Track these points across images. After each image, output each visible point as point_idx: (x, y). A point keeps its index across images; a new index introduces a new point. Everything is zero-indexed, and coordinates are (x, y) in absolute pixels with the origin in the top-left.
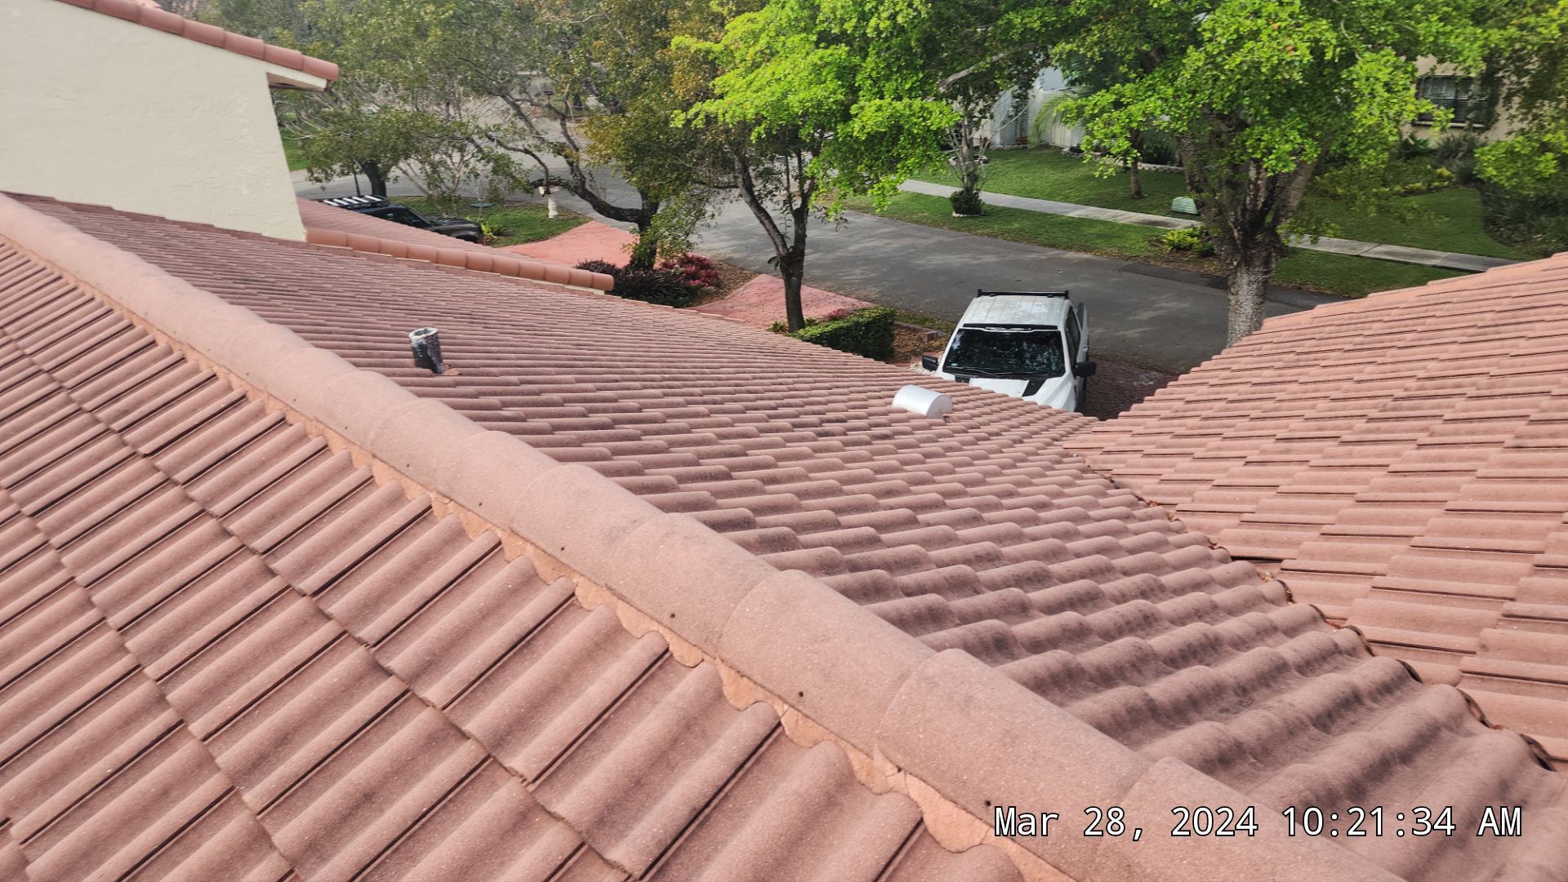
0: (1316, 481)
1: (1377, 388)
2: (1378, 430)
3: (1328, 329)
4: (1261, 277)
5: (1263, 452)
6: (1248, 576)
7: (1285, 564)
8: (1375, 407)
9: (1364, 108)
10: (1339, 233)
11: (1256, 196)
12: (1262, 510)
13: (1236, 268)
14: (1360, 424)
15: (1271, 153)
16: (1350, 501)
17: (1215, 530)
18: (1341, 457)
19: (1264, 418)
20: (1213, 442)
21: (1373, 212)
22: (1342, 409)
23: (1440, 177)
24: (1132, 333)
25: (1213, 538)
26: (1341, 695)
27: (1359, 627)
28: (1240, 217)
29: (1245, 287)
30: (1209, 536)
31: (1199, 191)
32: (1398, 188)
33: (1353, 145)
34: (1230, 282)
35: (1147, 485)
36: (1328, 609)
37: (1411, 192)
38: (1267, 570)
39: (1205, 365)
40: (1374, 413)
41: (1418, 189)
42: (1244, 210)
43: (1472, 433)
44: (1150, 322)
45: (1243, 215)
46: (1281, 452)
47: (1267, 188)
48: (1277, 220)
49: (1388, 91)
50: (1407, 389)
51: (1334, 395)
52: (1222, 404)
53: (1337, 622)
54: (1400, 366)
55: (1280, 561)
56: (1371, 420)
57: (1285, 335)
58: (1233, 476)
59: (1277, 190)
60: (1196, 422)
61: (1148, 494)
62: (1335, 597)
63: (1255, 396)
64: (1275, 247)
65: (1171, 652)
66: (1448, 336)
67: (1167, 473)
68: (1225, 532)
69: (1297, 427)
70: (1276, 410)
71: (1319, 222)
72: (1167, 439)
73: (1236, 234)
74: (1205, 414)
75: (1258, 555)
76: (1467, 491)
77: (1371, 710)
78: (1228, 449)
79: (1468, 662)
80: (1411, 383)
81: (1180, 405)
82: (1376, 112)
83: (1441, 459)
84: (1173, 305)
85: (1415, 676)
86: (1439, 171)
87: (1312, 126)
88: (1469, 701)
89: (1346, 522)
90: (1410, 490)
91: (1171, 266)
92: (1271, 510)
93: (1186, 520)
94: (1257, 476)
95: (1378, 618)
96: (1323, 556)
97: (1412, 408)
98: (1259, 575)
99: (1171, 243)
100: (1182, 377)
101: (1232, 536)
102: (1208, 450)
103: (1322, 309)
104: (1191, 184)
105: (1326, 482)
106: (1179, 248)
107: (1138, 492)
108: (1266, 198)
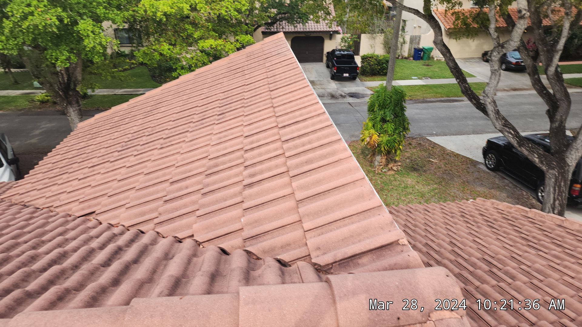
0: (104, 179)
1: (120, 140)
2: (122, 154)
3: (100, 123)
4: (77, 108)
5: (85, 174)
6: (84, 222)
7: (97, 213)
8: (120, 147)
9: (87, 41)
10: (100, 87)
11: (63, 78)
12: (86, 196)
13: (66, 106)
14: (116, 154)
15: (58, 60)
16: (116, 182)
17: (70, 210)
18: (111, 167)
19: (83, 161)
20: (65, 176)
21: (109, 78)
22: (110, 150)
23: (133, 63)
24: (34, 141)
25: (70, 213)
26: (113, 251)
27: (123, 224)
28: (60, 86)
29: (73, 113)
30: (68, 213)
31: (39, 78)
32: (120, 69)
33: (90, 55)
34: (66, 112)
35: (39, 203)
36: (112, 222)
37: (126, 70)
38: (91, 217)
39: (58, 147)
40: (120, 149)
41: (127, 68)
42: (60, 83)
43: (149, 147)
44: (40, 134)
45: (61, 85)
46: (91, 172)
47: (66, 74)
48: (75, 86)
49: (94, 34)
50: (128, 138)
51: (106, 146)
52: (67, 160)
53: (117, 225)
54: (126, 131)
55: (94, 212)
56: (119, 151)
57: (86, 129)
58: (75, 186)
59: (71, 74)
60: (58, 170)
61: (42, 205)
62: (115, 217)
63: (79, 154)
64: (79, 96)
65: (43, 266)
66: (138, 117)
67: (48, 195)
68: (74, 209)
69: (95, 161)
70: (87, 157)
71: (91, 84)
72: (47, 181)
73: (61, 93)
74: (60, 166)
75: (87, 213)
76: (150, 166)
77: (126, 250)
78: (72, 177)
79: (156, 221)
80: (130, 136)
81: (50, 165)
82: (92, 42)
83: (141, 158)
84: (49, 125)
85: (143, 232)
86: (132, 61)
87: (72, 49)
88: (158, 233)
89: (116, 189)
90: (134, 171)
91: (42, 110)
92: (90, 194)
93: (57, 210)
94: (84, 183)
95: (129, 218)
96: (110, 204)
97: (131, 144)
98: (89, 220)
99: (39, 101)
100: (49, 154)
101: (77, 209)
102: (64, 180)
103: (97, 116)
104: (34, 75)
105: (108, 178)
106: (42, 102)
107: (37, 206)
108: (67, 78)
